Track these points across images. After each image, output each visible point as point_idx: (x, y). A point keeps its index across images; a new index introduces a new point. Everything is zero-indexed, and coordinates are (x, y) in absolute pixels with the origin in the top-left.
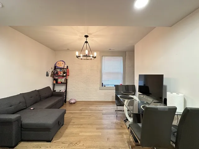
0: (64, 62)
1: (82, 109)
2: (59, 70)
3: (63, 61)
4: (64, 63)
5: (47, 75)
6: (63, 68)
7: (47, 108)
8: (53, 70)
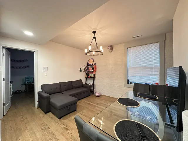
1: (100, 103)
2: (90, 67)
3: (92, 59)
4: (93, 61)
5: (81, 71)
6: (93, 65)
7: (70, 95)
8: (86, 67)
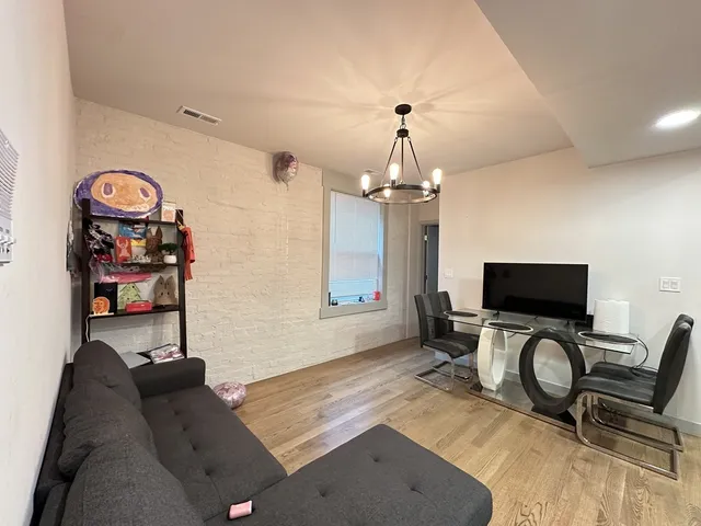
0: (156, 186)
4: (152, 191)
6: (149, 222)
